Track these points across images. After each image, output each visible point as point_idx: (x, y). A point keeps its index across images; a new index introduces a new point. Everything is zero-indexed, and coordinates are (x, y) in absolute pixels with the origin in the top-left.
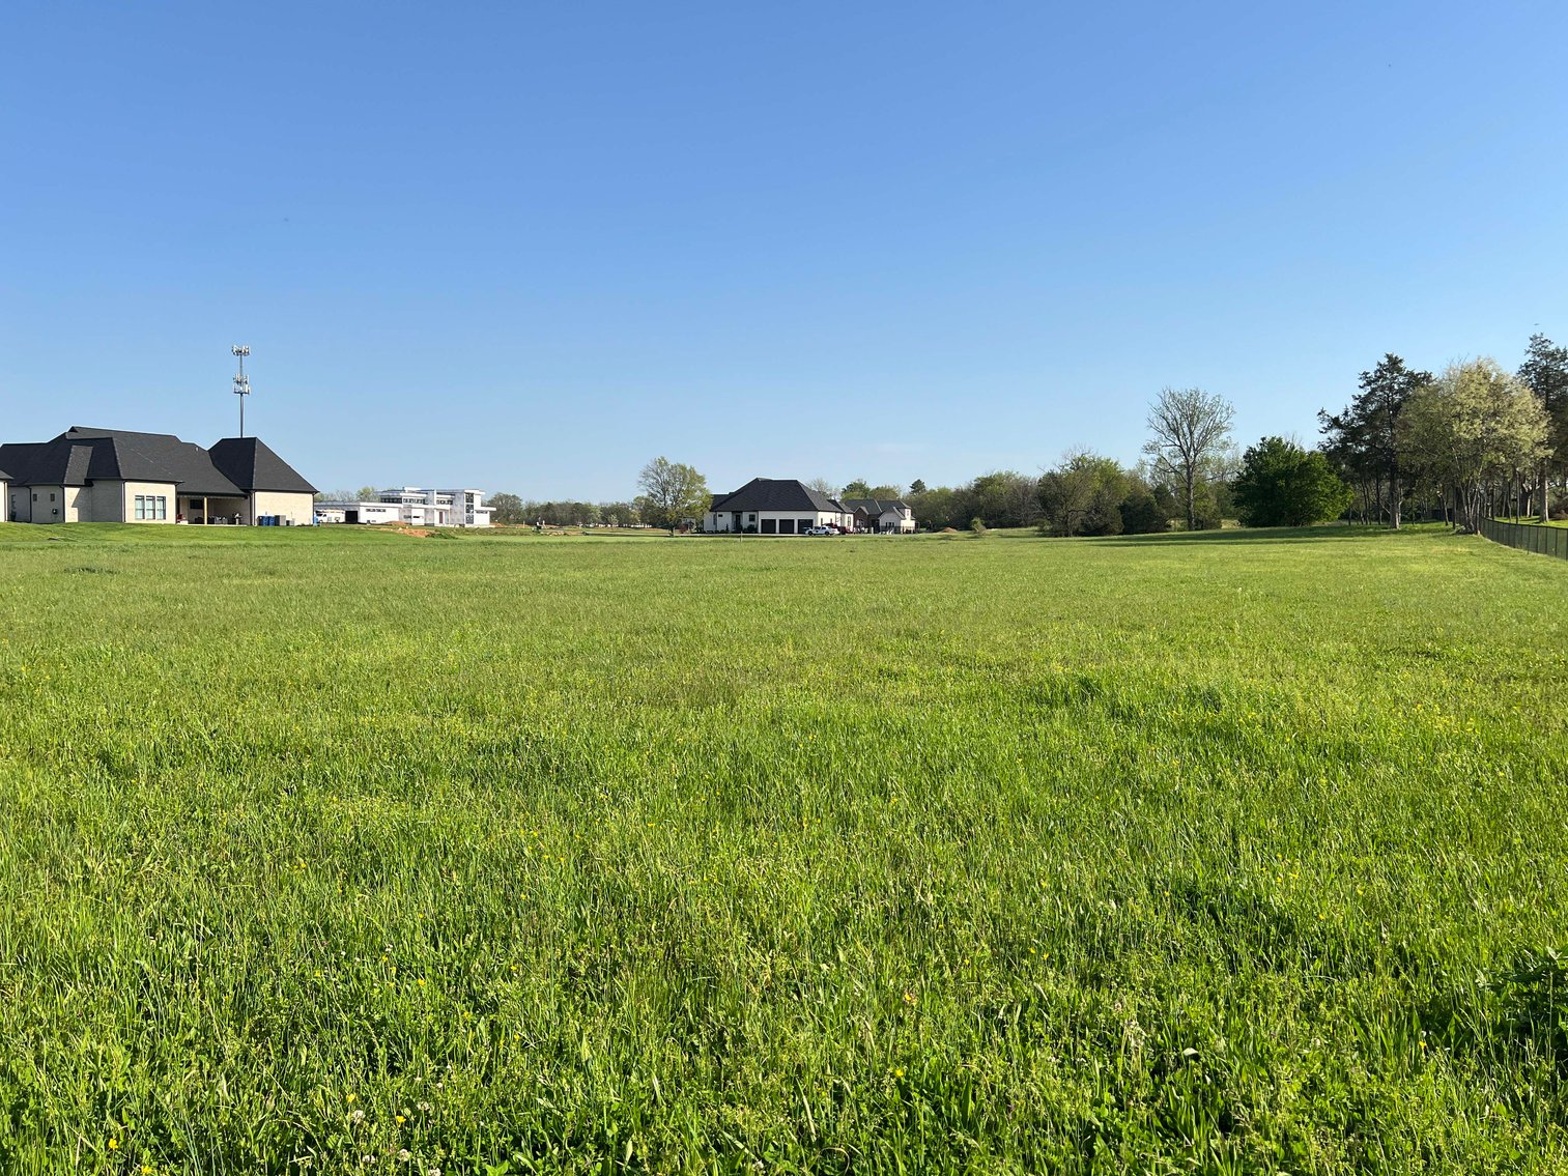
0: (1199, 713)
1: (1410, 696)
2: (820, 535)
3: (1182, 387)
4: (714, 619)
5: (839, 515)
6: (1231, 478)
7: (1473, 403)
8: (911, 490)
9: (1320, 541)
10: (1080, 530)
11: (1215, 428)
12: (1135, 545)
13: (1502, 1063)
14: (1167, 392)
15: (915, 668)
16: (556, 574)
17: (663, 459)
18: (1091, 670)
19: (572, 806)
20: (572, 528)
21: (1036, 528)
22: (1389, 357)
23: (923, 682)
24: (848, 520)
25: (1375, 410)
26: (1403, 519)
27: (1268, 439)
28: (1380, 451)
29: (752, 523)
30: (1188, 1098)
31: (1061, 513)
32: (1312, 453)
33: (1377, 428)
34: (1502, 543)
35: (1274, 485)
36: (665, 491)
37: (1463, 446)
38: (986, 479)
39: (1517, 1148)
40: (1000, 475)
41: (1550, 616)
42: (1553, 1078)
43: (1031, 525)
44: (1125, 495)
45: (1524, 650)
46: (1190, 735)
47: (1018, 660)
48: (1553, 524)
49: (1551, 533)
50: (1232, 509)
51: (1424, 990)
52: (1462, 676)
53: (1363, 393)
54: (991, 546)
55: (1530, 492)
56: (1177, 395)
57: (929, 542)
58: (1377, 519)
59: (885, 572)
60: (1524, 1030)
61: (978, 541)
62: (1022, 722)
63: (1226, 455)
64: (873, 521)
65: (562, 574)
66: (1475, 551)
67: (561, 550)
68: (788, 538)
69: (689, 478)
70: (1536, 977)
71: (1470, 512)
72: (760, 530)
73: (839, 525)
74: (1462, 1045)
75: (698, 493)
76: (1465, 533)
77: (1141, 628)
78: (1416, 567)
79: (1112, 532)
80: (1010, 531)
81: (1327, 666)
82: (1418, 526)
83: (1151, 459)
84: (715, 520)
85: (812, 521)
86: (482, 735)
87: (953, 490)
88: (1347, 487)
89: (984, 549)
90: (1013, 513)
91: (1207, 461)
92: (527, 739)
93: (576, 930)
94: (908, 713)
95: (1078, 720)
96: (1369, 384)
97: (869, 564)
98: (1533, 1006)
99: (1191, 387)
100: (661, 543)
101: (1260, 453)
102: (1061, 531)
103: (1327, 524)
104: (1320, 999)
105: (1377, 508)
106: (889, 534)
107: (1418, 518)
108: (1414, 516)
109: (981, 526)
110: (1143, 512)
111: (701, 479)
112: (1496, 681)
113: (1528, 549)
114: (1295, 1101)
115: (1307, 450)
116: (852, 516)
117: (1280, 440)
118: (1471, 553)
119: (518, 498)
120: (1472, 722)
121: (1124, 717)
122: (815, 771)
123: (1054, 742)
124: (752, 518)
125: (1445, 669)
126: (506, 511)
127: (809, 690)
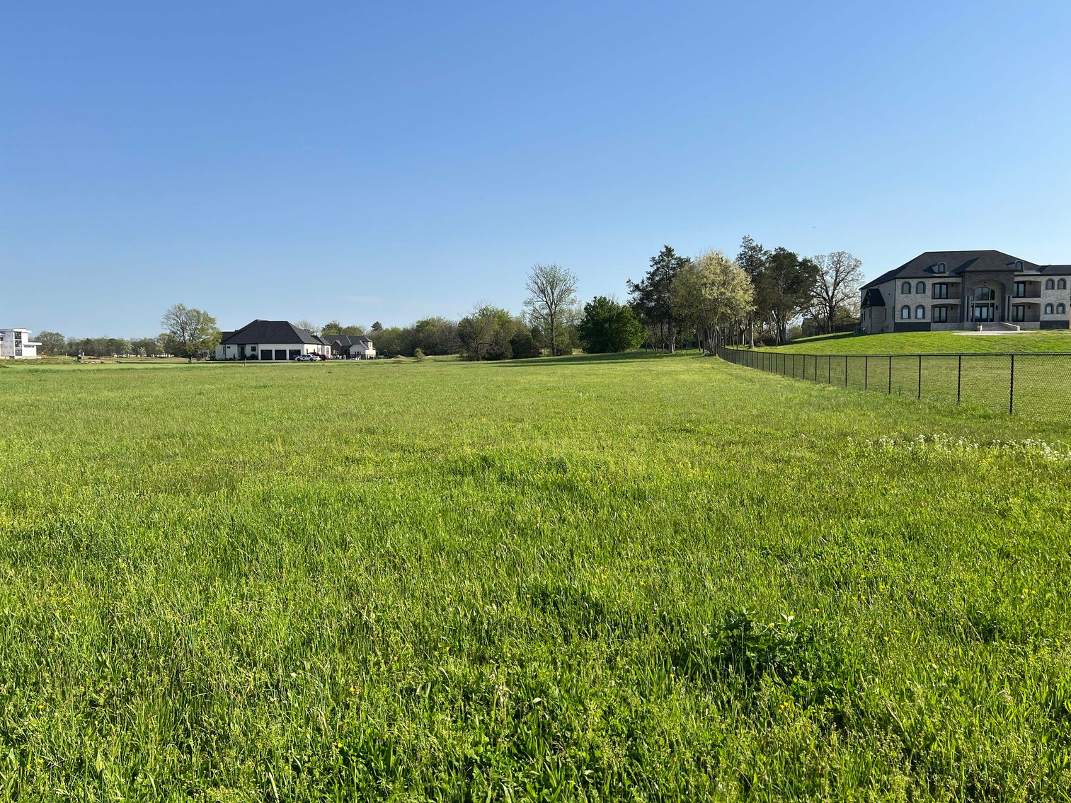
0: (553, 475)
1: (675, 457)
2: (307, 361)
3: (546, 264)
4: (220, 425)
5: (320, 346)
6: (577, 322)
7: (712, 277)
8: (372, 329)
10: (486, 356)
11: (567, 290)
12: (520, 366)
13: (716, 681)
14: (537, 266)
15: (372, 455)
16: (92, 394)
17: (181, 305)
18: (489, 451)
19: (99, 576)
20: (108, 358)
21: (458, 355)
22: (666, 247)
23: (377, 464)
24: (327, 350)
25: (659, 280)
26: (676, 347)
27: (598, 298)
28: (662, 306)
29: (254, 353)
30: (534, 731)
31: (474, 345)
32: (624, 306)
33: (660, 291)
34: (729, 361)
35: (602, 326)
36: (184, 329)
37: (708, 303)
38: (424, 322)
39: (722, 734)
40: (433, 319)
41: (753, 405)
42: (744, 686)
43: (454, 353)
44: (514, 333)
45: (739, 426)
46: (548, 489)
47: (442, 446)
48: (756, 349)
49: (755, 354)
50: (578, 342)
51: (676, 643)
52: (705, 443)
53: (652, 270)
54: (428, 368)
55: (744, 331)
56: (543, 268)
57: (386, 365)
58: (662, 348)
59: (353, 387)
60: (728, 660)
61: (419, 364)
62: (443, 488)
63: (574, 308)
64: (346, 351)
65: (97, 395)
66: (715, 366)
67: (99, 375)
68: (281, 364)
69: (203, 319)
70: (736, 626)
71: (712, 342)
72: (260, 357)
73: (320, 353)
74: (695, 673)
75: (210, 331)
76: (710, 355)
77: (521, 421)
78: (682, 377)
79: (506, 358)
80: (440, 357)
81: (630, 441)
82: (684, 352)
83: (529, 309)
84: (224, 351)
85: (300, 351)
86: (23, 524)
87: (402, 329)
88: (644, 328)
89: (422, 369)
90: (443, 345)
91: (562, 312)
92: (61, 525)
93: (97, 670)
94: (366, 487)
95: (479, 484)
96: (656, 264)
97: (342, 382)
98: (734, 644)
99: (551, 264)
100: (181, 368)
101: (594, 307)
102: (474, 357)
103: (633, 351)
104: (617, 654)
105: (661, 341)
106: (357, 360)
107: (684, 347)
108: (682, 345)
109: (422, 354)
110: (525, 344)
111: (212, 321)
112: (723, 445)
113: (743, 365)
114: (598, 723)
115: (621, 305)
116: (329, 347)
117: (605, 298)
118: (713, 368)
119: (60, 335)
120: (708, 472)
121: (508, 480)
122: (294, 534)
123: (463, 500)
124: (254, 349)
125: (696, 440)
126: (49, 346)
127: (293, 475)
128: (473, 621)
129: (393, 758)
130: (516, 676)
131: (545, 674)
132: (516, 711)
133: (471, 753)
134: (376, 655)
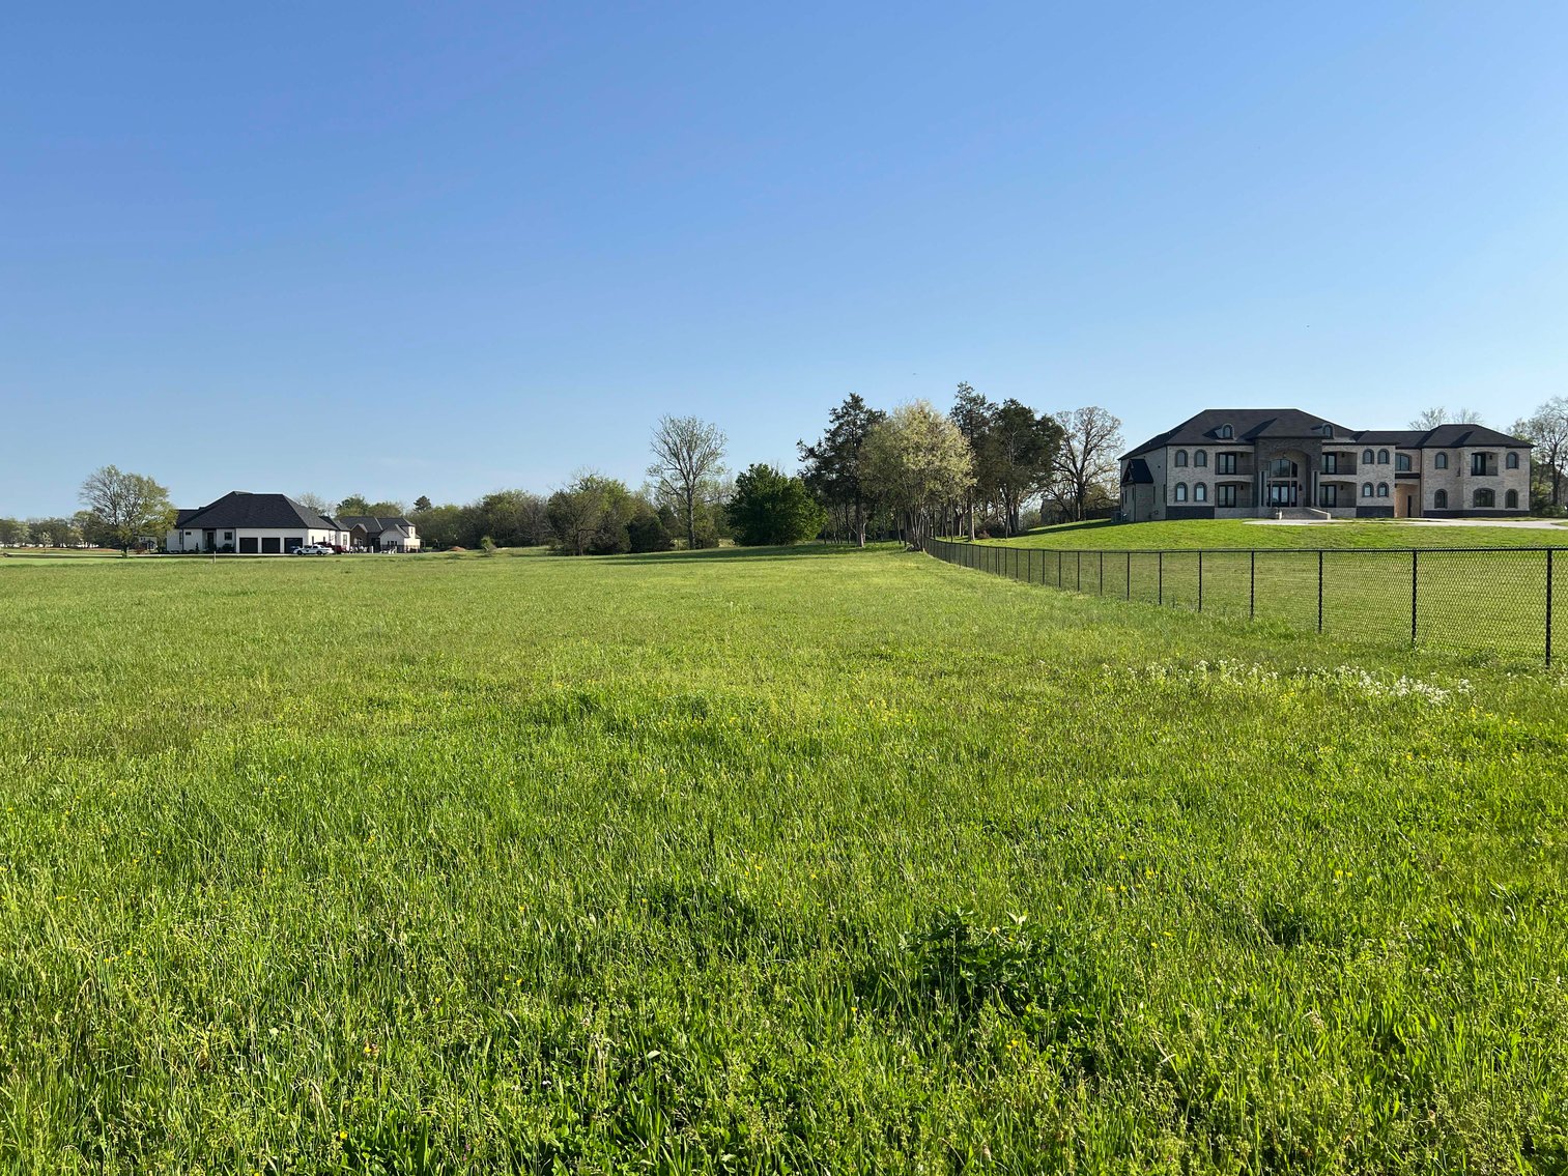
0: (686, 722)
1: (863, 694)
2: (312, 555)
3: (682, 414)
4: (171, 651)
5: (333, 533)
6: (726, 501)
7: (916, 438)
8: (415, 507)
9: (801, 559)
10: (591, 549)
11: (712, 454)
12: (642, 563)
13: (916, 1015)
14: (668, 419)
15: (409, 696)
17: (113, 467)
18: (591, 687)
21: (548, 547)
22: (852, 396)
23: (417, 708)
24: (344, 540)
25: (843, 443)
26: (867, 538)
27: (756, 466)
28: (848, 478)
29: (228, 542)
30: (648, 1100)
31: (572, 532)
32: (793, 479)
33: (844, 458)
34: (941, 558)
35: (762, 507)
36: (115, 505)
37: (910, 475)
38: (496, 497)
40: (509, 493)
41: (974, 620)
42: (956, 1021)
43: (542, 544)
44: (632, 515)
45: (954, 650)
46: (678, 742)
47: (519, 681)
48: (977, 542)
49: (976, 549)
50: (728, 529)
51: (861, 960)
52: (906, 674)
53: (833, 427)
54: (502, 565)
55: (961, 516)
56: (676, 421)
57: (435, 561)
58: (847, 539)
59: (383, 594)
60: (934, 983)
61: (487, 561)
62: (517, 744)
63: (722, 479)
64: (373, 539)
66: (921, 566)
68: (272, 559)
69: (147, 490)
70: (946, 934)
71: (917, 532)
72: (238, 549)
73: (333, 543)
74: (887, 1004)
75: (159, 508)
76: (914, 550)
77: (642, 643)
78: (876, 580)
79: (621, 551)
80: (521, 550)
81: (801, 671)
82: (878, 545)
83: (655, 481)
84: (181, 538)
85: (301, 539)
87: (461, 508)
88: (821, 510)
89: (493, 568)
90: (524, 532)
91: (704, 485)
94: (398, 743)
95: (573, 737)
96: (838, 418)
97: (366, 586)
98: (943, 960)
99: (688, 415)
100: (110, 566)
101: (750, 478)
102: (572, 549)
103: (806, 543)
104: (775, 982)
105: (846, 529)
106: (391, 553)
107: (878, 538)
108: (876, 536)
109: (491, 545)
110: (649, 532)
111: (162, 492)
112: (932, 677)
114: (744, 1083)
115: (789, 476)
116: (348, 534)
117: (766, 467)
118: (918, 568)
120: (910, 714)
121: (619, 730)
122: (282, 815)
123: (548, 760)
124: (228, 536)
125: (893, 669)
127: (284, 726)
128: (560, 939)
129: (428, 1153)
130: (623, 1020)
131: (667, 1014)
132: (621, 1073)
133: (550, 1137)
134: (408, 997)
